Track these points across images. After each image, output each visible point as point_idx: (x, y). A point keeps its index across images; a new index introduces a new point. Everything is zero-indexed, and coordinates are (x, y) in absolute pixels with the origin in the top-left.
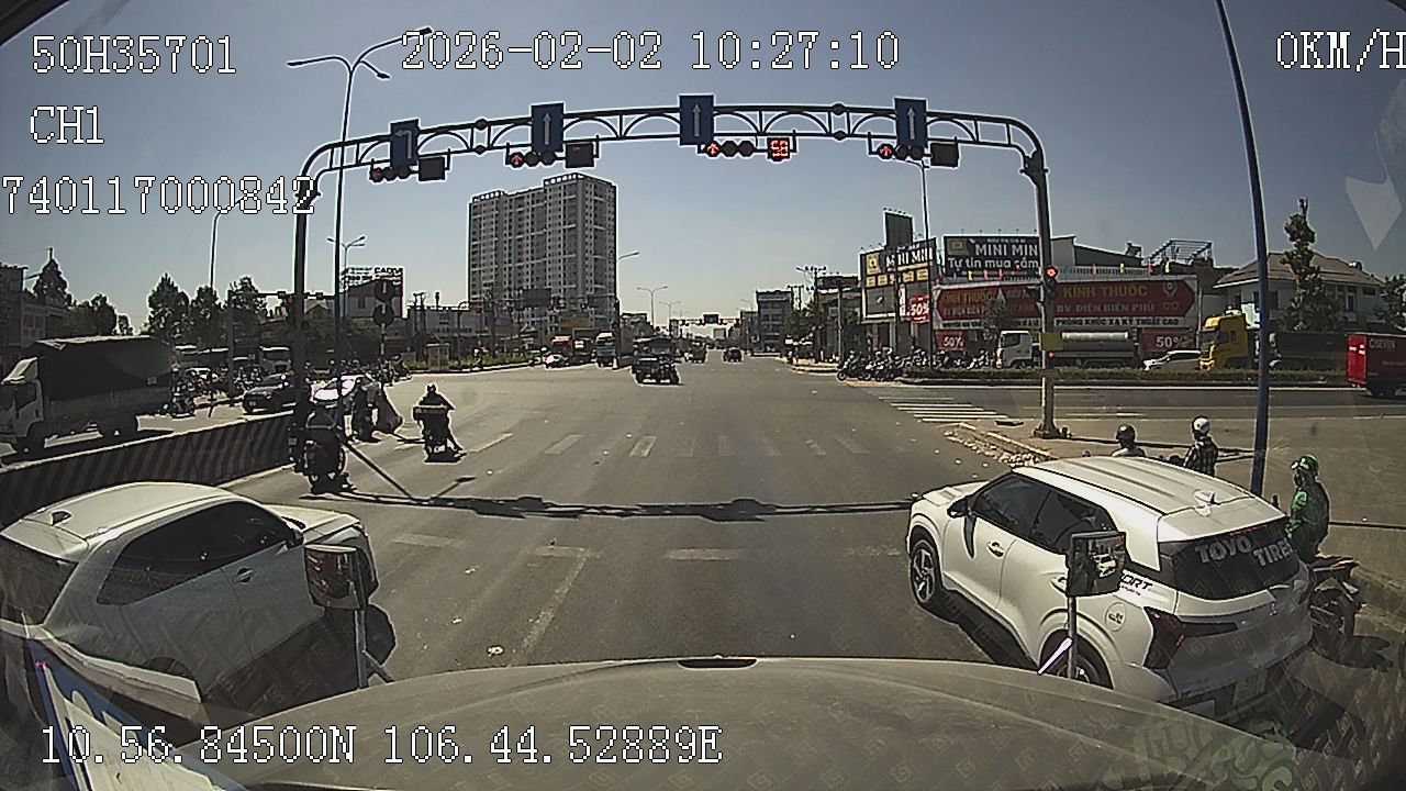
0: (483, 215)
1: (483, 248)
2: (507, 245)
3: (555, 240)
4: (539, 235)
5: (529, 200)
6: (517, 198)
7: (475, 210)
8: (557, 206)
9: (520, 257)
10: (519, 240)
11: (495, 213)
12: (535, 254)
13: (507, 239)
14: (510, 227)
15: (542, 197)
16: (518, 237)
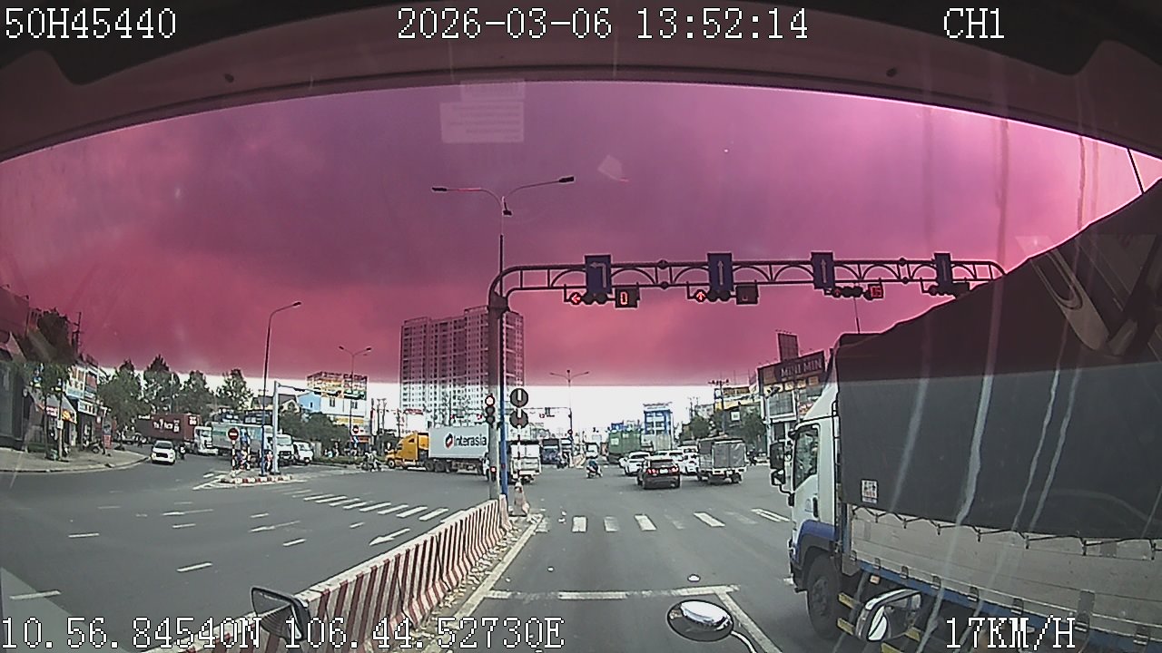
0: (413, 336)
1: (412, 363)
2: (433, 363)
3: (474, 359)
4: (459, 355)
5: (452, 326)
6: (441, 324)
7: (407, 332)
8: (476, 332)
9: (444, 373)
10: (443, 358)
11: (423, 334)
12: (457, 371)
13: (433, 357)
14: (436, 348)
15: (461, 324)
16: (442, 356)
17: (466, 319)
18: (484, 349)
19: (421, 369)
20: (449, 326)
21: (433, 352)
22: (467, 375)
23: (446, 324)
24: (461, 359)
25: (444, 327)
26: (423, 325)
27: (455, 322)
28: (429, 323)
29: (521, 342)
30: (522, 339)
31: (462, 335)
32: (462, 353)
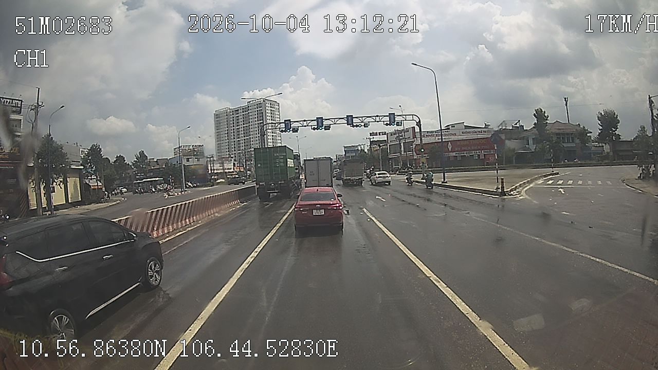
2: (232, 131)
3: (254, 128)
5: (242, 111)
6: (235, 111)
7: (217, 117)
8: (255, 113)
10: (238, 129)
11: (226, 117)
13: (232, 128)
14: (233, 123)
15: (246, 110)
16: (237, 127)
17: (249, 107)
18: (259, 122)
19: (226, 135)
20: (240, 111)
21: (232, 125)
22: (251, 137)
23: (238, 110)
24: (247, 128)
25: (237, 112)
26: (226, 112)
27: (243, 109)
28: (229, 110)
29: (278, 117)
30: (279, 115)
31: (247, 116)
32: (247, 125)
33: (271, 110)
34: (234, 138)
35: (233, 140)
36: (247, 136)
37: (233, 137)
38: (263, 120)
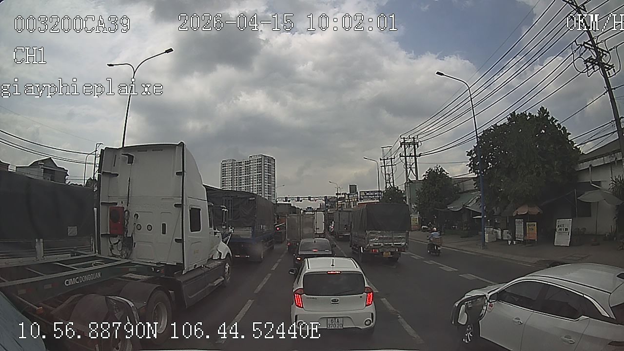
0: (226, 168)
3: (254, 178)
5: (244, 163)
6: (239, 162)
7: (224, 165)
8: (255, 166)
9: (240, 184)
10: (240, 177)
11: (231, 167)
12: (246, 183)
13: (236, 176)
14: (237, 173)
15: (249, 163)
16: (240, 176)
17: (250, 161)
18: (258, 174)
19: (230, 182)
20: (242, 163)
21: (235, 174)
23: (241, 162)
24: (248, 178)
25: (240, 164)
26: (231, 163)
28: (233, 162)
29: (274, 170)
30: (275, 169)
31: (249, 168)
32: (248, 175)
33: (268, 165)
34: (237, 185)
35: (236, 187)
36: (247, 184)
37: (235, 184)
38: (261, 172)
